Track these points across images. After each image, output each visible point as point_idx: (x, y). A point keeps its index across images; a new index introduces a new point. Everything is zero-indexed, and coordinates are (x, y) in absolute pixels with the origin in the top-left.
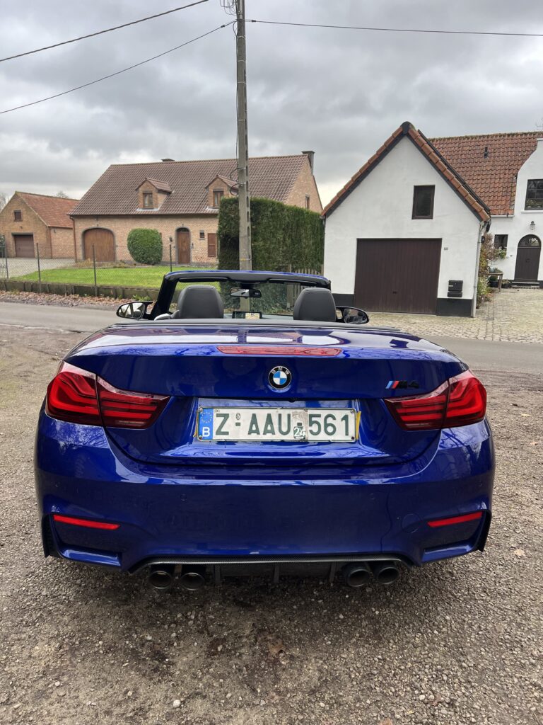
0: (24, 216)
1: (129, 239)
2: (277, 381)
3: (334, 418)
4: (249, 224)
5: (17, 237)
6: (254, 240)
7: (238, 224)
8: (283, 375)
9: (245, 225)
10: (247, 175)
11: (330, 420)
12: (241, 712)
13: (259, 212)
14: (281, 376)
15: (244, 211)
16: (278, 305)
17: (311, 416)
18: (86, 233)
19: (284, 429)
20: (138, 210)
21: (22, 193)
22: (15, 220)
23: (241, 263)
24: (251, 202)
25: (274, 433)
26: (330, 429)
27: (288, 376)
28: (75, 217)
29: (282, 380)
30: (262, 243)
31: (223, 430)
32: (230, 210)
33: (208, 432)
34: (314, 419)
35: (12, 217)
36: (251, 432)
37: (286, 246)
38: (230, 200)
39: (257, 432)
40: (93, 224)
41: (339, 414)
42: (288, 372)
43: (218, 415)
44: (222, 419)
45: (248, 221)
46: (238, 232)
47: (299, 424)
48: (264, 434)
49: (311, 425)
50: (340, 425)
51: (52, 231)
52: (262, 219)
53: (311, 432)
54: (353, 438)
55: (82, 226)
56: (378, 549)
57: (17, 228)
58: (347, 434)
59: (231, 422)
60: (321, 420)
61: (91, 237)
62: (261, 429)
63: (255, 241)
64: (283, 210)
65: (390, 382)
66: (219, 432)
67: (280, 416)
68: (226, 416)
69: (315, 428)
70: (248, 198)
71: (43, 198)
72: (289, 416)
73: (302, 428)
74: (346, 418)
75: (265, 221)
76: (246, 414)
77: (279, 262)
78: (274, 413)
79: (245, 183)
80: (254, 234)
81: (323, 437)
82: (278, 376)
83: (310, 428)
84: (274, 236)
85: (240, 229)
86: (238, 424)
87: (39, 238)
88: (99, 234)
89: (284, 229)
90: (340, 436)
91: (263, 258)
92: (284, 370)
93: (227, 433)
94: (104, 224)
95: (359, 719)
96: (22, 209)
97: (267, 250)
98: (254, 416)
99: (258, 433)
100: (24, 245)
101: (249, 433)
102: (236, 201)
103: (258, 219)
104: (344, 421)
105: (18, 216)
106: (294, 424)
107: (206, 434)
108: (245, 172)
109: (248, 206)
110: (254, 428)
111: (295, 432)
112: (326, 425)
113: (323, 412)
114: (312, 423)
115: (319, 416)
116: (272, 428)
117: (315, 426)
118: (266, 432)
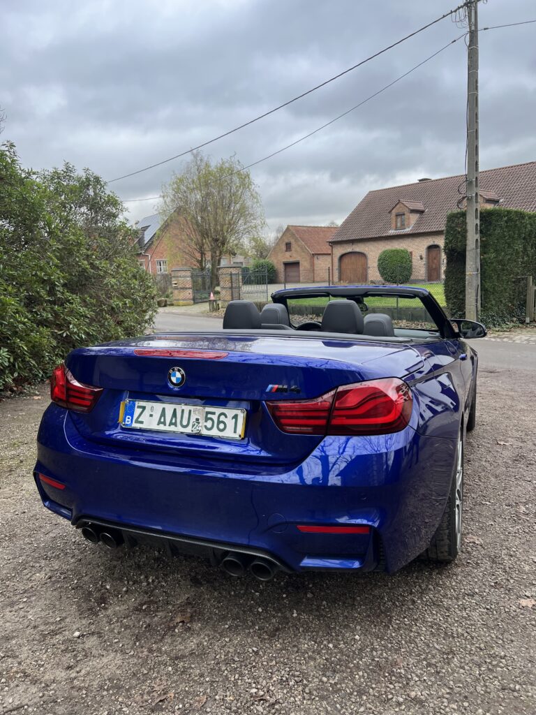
0: (294, 246)
1: (379, 260)
2: (174, 380)
3: (226, 417)
4: (478, 236)
5: (287, 265)
6: (483, 253)
7: (465, 237)
8: (178, 375)
9: (472, 238)
10: (476, 186)
11: (222, 418)
12: (112, 655)
13: (490, 224)
14: (177, 376)
15: (472, 223)
16: (515, 319)
17: (208, 413)
18: (342, 257)
19: (185, 423)
20: (390, 232)
21: (292, 226)
22: (286, 251)
23: (467, 277)
24: (481, 213)
25: (176, 426)
26: (222, 426)
27: (182, 375)
28: (334, 244)
29: (177, 379)
30: (493, 255)
31: (140, 420)
32: (458, 224)
33: (130, 420)
34: (209, 416)
35: (284, 247)
36: (159, 423)
37: (528, 256)
38: (458, 213)
39: (164, 423)
40: (348, 249)
41: (230, 413)
42: (183, 372)
43: (139, 407)
44: (141, 410)
45: (476, 233)
46: (466, 245)
47: (197, 420)
48: (169, 425)
49: (206, 421)
50: (230, 423)
51: (316, 257)
52: (495, 230)
53: (206, 426)
54: (240, 436)
55: (339, 251)
56: (245, 542)
57: (288, 257)
58: (235, 432)
59: (147, 412)
60: (215, 417)
61: (346, 260)
62: (168, 422)
63: (485, 253)
64: (523, 218)
65: (270, 386)
66: (137, 421)
67: (183, 411)
68: (144, 408)
69: (209, 424)
70: (477, 209)
71: (310, 229)
72: (190, 411)
73: (199, 423)
74: (235, 417)
75: (498, 231)
76: (158, 407)
77: (518, 274)
78: (179, 408)
79: (474, 195)
80: (484, 247)
81: (214, 433)
82: (175, 376)
83: (205, 424)
84: (509, 246)
85: (467, 242)
86: (151, 416)
87: (305, 265)
88: (353, 258)
89: (524, 238)
90: (229, 433)
91: (495, 270)
92: (179, 371)
93: (142, 422)
94: (358, 248)
96: (292, 241)
97: (500, 262)
98: (164, 409)
99: (165, 425)
100: (292, 272)
101: (158, 424)
102: (464, 215)
103: (488, 230)
104: (234, 420)
105: (288, 246)
106: (193, 419)
107: (128, 421)
108: (474, 183)
109: (476, 218)
110: (162, 420)
111: (193, 425)
112: (219, 422)
113: (218, 410)
114: (207, 419)
115: (214, 413)
116: (176, 421)
117: (209, 422)
118: (171, 424)
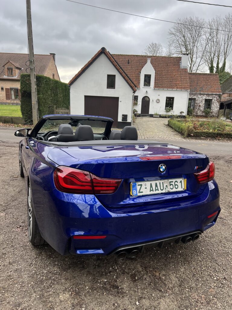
2: (161, 170)
3: (177, 182)
4: (36, 87)
6: (38, 94)
7: (30, 87)
8: (164, 167)
9: (34, 87)
10: (34, 64)
11: (176, 183)
13: (40, 82)
14: (163, 168)
15: (33, 81)
16: (50, 124)
17: (170, 182)
19: (162, 189)
23: (32, 105)
24: (36, 76)
25: (158, 190)
26: (176, 187)
27: (165, 167)
29: (163, 169)
30: (42, 96)
31: (141, 191)
32: (26, 80)
33: (135, 192)
34: (171, 183)
36: (151, 191)
37: (52, 97)
38: (26, 75)
39: (153, 190)
41: (179, 180)
42: (165, 166)
43: (139, 185)
44: (140, 186)
45: (35, 85)
46: (31, 90)
47: (167, 186)
48: (155, 191)
49: (170, 186)
50: (179, 184)
52: (42, 85)
53: (171, 188)
54: (184, 189)
56: (195, 229)
58: (182, 188)
59: (143, 187)
60: (173, 183)
62: (154, 190)
63: (39, 94)
64: (50, 81)
65: (196, 167)
66: (139, 192)
67: (160, 183)
68: (141, 185)
69: (172, 187)
70: (35, 74)
72: (163, 183)
73: (167, 187)
74: (181, 182)
75: (43, 85)
76: (148, 184)
77: (49, 104)
78: (158, 182)
79: (33, 68)
80: (38, 92)
81: (174, 190)
82: (162, 168)
83: (170, 187)
84: (47, 92)
85: (32, 89)
86: (146, 188)
89: (51, 90)
90: (180, 189)
91: (43, 102)
92: (164, 166)
93: (142, 192)
95: (202, 291)
97: (44, 99)
98: (151, 184)
99: (153, 191)
101: (150, 191)
102: (29, 76)
103: (39, 85)
104: (181, 183)
106: (165, 186)
107: (135, 193)
108: (33, 62)
109: (35, 78)
110: (151, 189)
111: (165, 189)
112: (175, 185)
113: (174, 180)
114: (170, 185)
115: (172, 182)
116: (158, 188)
117: (172, 186)
118: (156, 190)
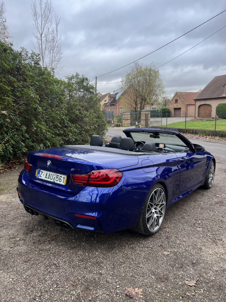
0: (179, 102)
1: (217, 108)
2: (48, 164)
5: (175, 109)
8: (49, 163)
11: (61, 178)
17: (57, 176)
18: (200, 106)
19: (51, 178)
20: (223, 95)
21: (179, 92)
22: (175, 103)
26: (60, 180)
28: (196, 100)
29: (49, 164)
33: (38, 176)
34: (58, 177)
35: (174, 101)
36: (45, 177)
39: (46, 178)
40: (203, 103)
41: (63, 176)
43: (41, 172)
47: (55, 177)
50: (62, 179)
51: (188, 106)
54: (65, 184)
55: (198, 103)
56: (61, 217)
57: (176, 106)
60: (59, 177)
61: (202, 108)
62: (47, 178)
65: (72, 169)
66: (40, 176)
67: (51, 174)
68: (42, 172)
71: (187, 94)
72: (53, 175)
74: (64, 178)
81: (58, 182)
83: (56, 179)
86: (44, 175)
87: (183, 110)
88: (205, 107)
90: (62, 183)
92: (49, 162)
93: (41, 177)
94: (207, 102)
96: (178, 99)
98: (47, 173)
100: (177, 112)
105: (176, 101)
106: (53, 177)
111: (53, 179)
113: (60, 175)
114: (57, 178)
115: (59, 176)
117: (57, 179)
118: (48, 178)
